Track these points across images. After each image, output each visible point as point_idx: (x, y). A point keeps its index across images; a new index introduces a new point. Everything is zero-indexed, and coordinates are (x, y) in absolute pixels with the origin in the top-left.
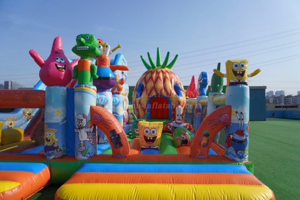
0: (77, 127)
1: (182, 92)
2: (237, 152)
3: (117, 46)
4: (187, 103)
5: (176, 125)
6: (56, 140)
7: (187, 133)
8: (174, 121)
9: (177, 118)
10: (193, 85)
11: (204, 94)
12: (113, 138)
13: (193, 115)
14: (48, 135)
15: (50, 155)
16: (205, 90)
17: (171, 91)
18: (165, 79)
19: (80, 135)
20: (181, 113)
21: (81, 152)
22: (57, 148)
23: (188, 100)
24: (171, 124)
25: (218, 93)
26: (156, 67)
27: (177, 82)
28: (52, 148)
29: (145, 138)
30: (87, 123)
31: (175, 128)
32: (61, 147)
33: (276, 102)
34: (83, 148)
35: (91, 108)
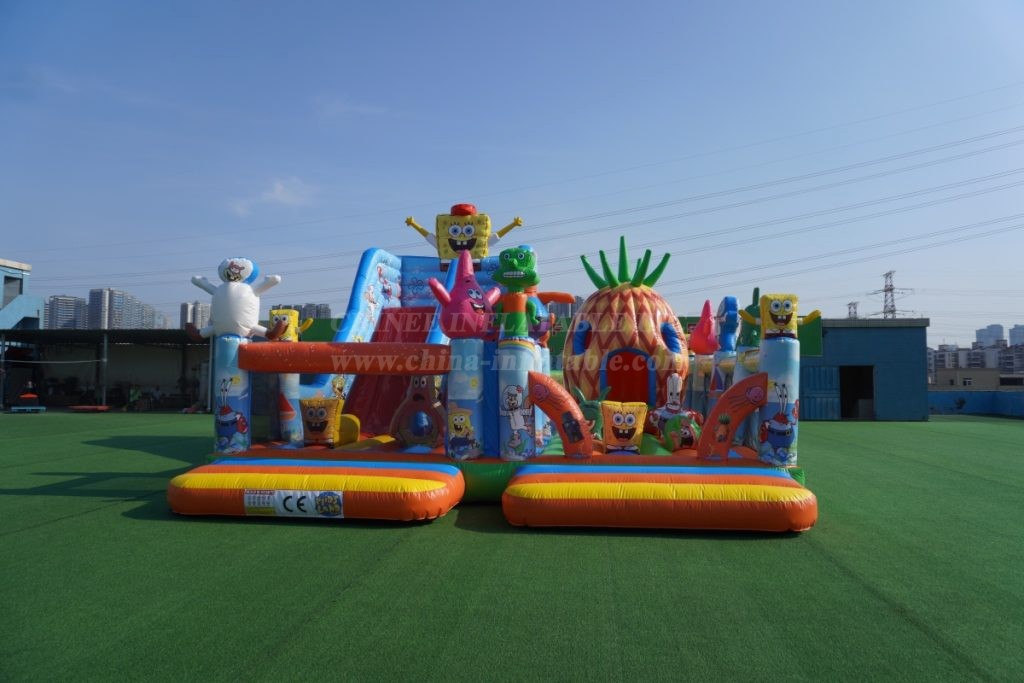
0: (507, 407)
1: (679, 341)
2: (775, 450)
3: (512, 221)
4: (692, 365)
5: (667, 415)
6: (472, 428)
7: (692, 425)
8: (662, 406)
9: (670, 400)
10: (706, 325)
11: (730, 349)
12: (567, 425)
13: (706, 397)
14: (459, 419)
15: (461, 453)
16: (734, 339)
17: (655, 341)
18: (640, 310)
19: (512, 420)
20: (679, 389)
21: (515, 449)
22: (472, 442)
23: (693, 359)
24: (656, 412)
25: (755, 348)
26: (620, 284)
27: (667, 319)
28: (465, 441)
29: (615, 430)
30: (524, 401)
31: (665, 421)
32: (477, 441)
33: (1012, 364)
34: (517, 442)
35: (530, 376)
